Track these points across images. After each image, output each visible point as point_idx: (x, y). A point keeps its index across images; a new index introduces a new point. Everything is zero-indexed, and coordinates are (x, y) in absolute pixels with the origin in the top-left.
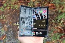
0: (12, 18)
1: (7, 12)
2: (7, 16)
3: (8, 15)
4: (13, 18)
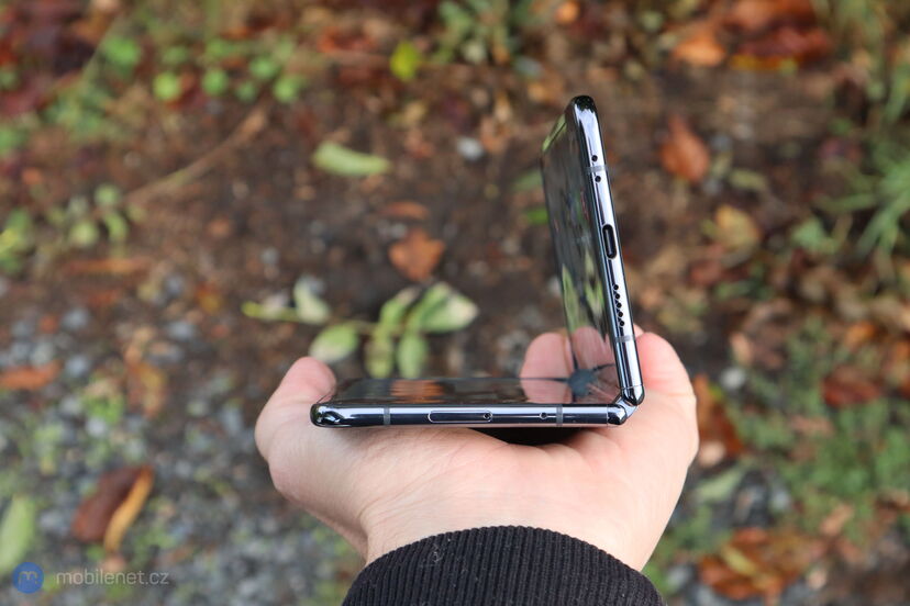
0: (220, 229)
1: (156, 147)
2: (157, 203)
3: (175, 184)
4: (243, 231)
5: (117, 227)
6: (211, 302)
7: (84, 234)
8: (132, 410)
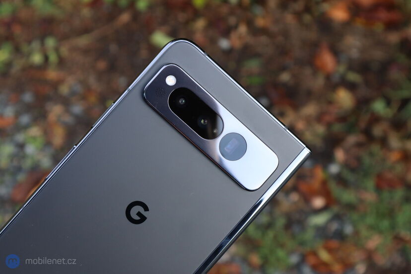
5: (53, 58)
6: (93, 99)
7: (37, 58)
8: (48, 143)
